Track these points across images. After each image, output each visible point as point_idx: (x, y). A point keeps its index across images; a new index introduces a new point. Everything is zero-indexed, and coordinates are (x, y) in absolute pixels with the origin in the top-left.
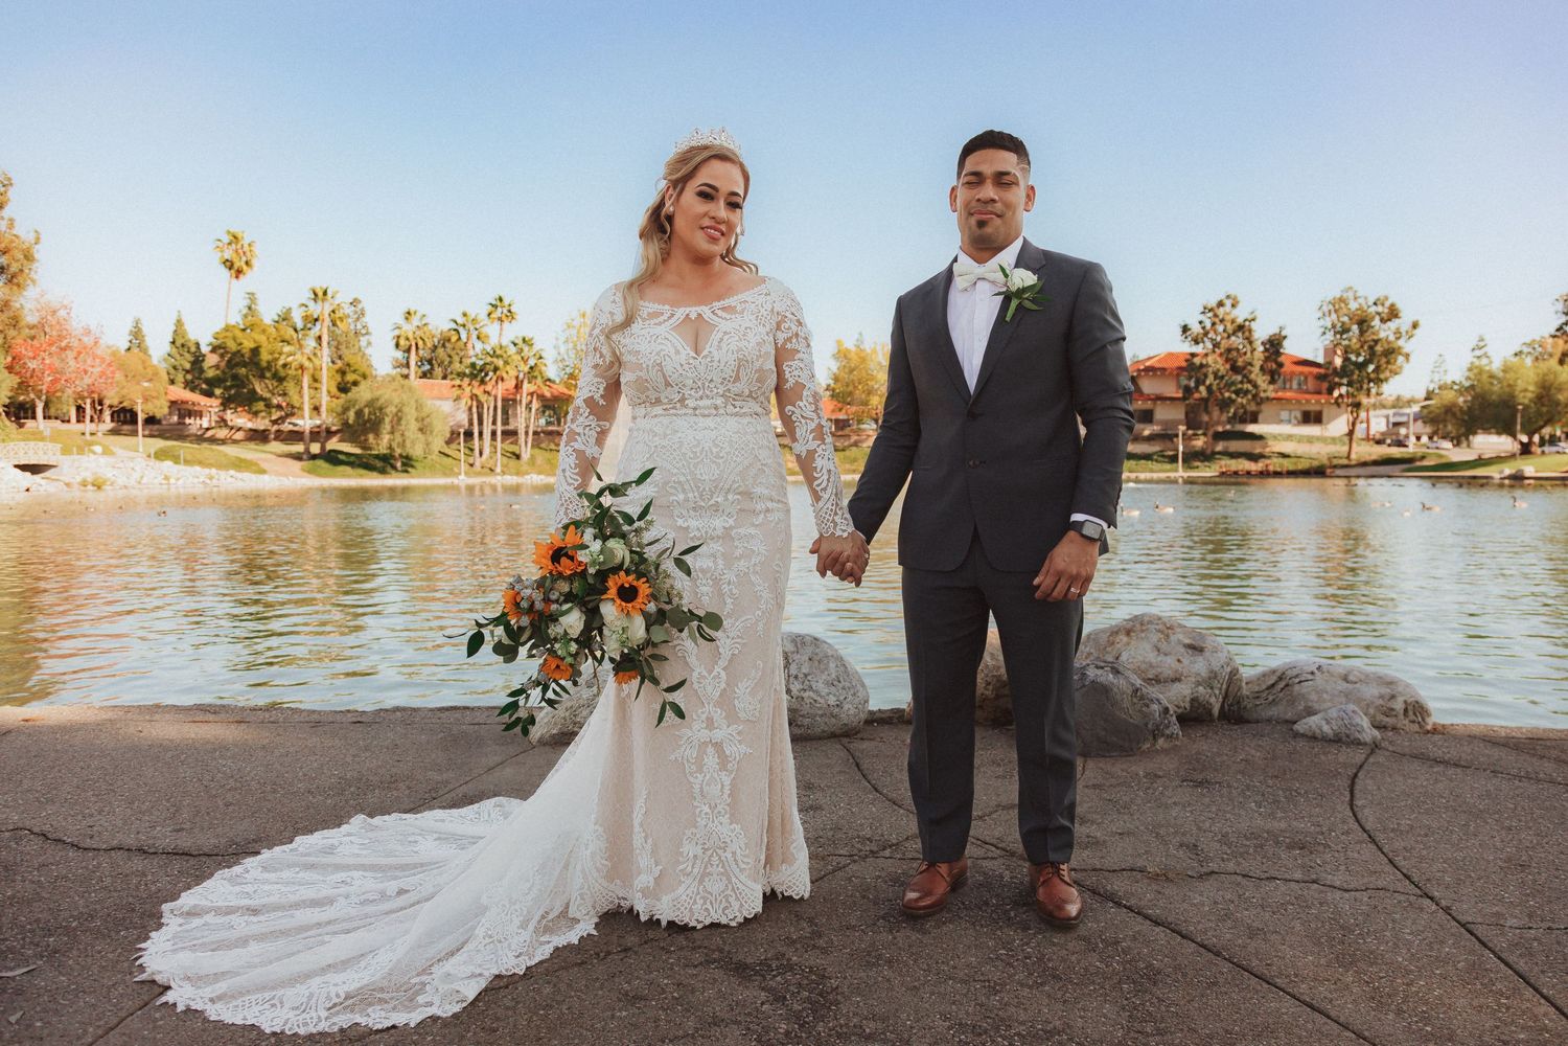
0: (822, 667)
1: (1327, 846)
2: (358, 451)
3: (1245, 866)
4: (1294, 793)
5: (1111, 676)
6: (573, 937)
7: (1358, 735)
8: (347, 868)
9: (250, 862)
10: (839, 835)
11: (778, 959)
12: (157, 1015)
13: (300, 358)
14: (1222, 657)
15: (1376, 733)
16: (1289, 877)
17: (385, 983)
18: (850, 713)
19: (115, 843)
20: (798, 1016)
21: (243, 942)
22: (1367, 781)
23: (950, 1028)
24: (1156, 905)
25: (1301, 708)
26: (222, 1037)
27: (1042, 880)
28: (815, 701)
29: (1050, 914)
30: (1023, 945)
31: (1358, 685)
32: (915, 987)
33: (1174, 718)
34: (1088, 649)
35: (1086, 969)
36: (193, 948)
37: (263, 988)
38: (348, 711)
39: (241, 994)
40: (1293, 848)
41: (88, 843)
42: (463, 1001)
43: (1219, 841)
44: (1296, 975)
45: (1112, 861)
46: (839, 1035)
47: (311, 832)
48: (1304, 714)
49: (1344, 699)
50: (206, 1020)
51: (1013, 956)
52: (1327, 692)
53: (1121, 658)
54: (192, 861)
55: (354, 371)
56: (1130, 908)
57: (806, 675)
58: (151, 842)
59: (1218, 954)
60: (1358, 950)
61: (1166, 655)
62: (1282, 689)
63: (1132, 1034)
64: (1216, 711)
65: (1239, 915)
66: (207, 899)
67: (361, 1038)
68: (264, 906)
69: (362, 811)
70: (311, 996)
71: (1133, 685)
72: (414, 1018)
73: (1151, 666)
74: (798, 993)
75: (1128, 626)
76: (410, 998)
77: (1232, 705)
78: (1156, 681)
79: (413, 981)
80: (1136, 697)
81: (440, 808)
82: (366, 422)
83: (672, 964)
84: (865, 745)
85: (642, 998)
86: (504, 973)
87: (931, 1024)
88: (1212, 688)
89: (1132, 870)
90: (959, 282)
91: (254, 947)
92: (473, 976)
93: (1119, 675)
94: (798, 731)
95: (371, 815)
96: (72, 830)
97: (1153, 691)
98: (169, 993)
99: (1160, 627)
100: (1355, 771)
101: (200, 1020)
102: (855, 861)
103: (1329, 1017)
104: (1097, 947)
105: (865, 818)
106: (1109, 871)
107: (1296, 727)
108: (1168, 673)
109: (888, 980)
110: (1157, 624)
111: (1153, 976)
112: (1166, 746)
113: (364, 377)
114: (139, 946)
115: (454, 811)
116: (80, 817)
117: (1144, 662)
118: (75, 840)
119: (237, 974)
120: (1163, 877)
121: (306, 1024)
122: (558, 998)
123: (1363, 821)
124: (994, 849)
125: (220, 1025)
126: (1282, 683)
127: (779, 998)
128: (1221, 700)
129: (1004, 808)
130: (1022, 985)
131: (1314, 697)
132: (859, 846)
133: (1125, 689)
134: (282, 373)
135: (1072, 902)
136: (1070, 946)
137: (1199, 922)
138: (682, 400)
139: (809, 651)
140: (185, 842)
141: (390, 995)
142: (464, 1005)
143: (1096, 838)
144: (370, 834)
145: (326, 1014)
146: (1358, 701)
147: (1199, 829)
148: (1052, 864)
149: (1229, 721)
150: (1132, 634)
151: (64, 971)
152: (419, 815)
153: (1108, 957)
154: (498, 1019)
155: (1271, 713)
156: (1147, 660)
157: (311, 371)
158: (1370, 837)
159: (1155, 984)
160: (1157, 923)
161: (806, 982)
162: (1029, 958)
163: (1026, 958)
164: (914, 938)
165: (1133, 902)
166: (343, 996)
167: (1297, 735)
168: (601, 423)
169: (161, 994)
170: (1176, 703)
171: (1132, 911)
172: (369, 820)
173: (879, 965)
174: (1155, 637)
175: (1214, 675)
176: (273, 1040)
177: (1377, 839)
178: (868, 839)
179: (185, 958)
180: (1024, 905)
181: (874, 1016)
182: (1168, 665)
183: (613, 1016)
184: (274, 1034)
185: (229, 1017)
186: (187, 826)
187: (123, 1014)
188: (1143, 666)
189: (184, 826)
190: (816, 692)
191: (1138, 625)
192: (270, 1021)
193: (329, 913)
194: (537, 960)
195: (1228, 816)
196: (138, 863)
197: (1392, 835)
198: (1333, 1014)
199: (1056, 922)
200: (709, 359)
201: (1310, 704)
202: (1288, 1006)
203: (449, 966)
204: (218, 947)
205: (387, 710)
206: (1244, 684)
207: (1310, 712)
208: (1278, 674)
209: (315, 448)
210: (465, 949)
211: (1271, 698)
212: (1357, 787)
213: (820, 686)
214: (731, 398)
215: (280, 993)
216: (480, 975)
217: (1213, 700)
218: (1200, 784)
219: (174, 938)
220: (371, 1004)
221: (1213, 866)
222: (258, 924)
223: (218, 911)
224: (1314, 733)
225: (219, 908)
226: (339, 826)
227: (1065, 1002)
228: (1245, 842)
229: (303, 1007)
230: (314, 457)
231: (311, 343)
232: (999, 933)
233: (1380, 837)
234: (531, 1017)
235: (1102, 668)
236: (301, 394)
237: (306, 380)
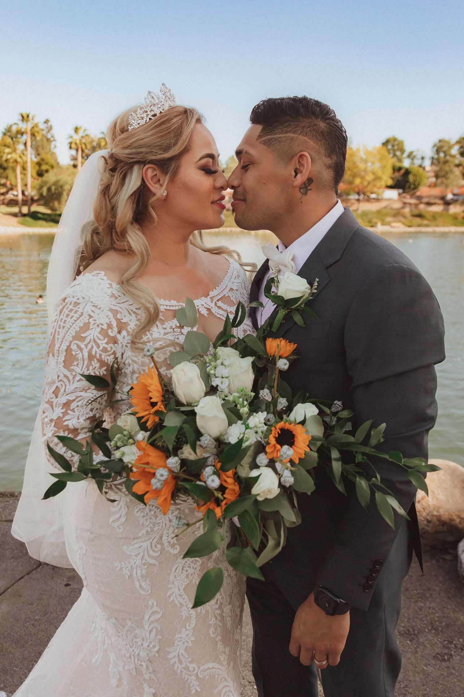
2: (48, 211)
13: (15, 156)
55: (47, 164)
82: (52, 195)
113: (52, 167)
134: (5, 165)
157: (22, 164)
209: (25, 210)
230: (24, 215)
231: (21, 147)
236: (16, 177)
237: (19, 169)
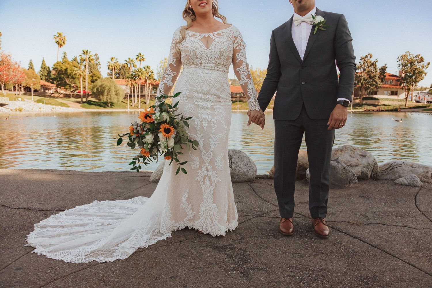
0: (242, 160)
1: (409, 216)
2: (97, 101)
3: (382, 221)
4: (396, 200)
5: (336, 163)
6: (164, 238)
7: (416, 183)
8: (92, 215)
9: (61, 213)
10: (249, 210)
11: (230, 245)
12: (31, 256)
13: (79, 72)
14: (372, 159)
15: (422, 183)
16: (397, 225)
17: (103, 249)
18: (251, 174)
19: (21, 207)
20: (237, 263)
21: (59, 236)
22: (420, 197)
23: (288, 267)
24: (354, 232)
25: (397, 175)
26: (52, 263)
27: (316, 223)
28: (240, 170)
29: (319, 234)
30: (310, 243)
31: (416, 168)
32: (275, 255)
33: (356, 177)
35: (332, 251)
36: (43, 237)
37: (65, 249)
38: (93, 172)
39: (58, 251)
40: (398, 216)
41: (12, 206)
42: (128, 255)
43: (373, 214)
44: (403, 254)
45: (338, 219)
46: (251, 269)
47: (81, 205)
48: (398, 177)
49: (411, 173)
50: (47, 258)
51: (307, 246)
52: (406, 171)
53: (339, 159)
54: (44, 212)
55: (96, 76)
56: (345, 233)
57: (237, 162)
58: (31, 207)
59: (376, 247)
60: (422, 247)
61: (353, 158)
62: (391, 170)
63: (349, 271)
64: (369, 176)
65: (382, 236)
66: (48, 223)
67: (96, 265)
68: (66, 225)
69: (97, 199)
70: (80, 252)
71: (343, 166)
72: (112, 260)
73: (349, 161)
74: (237, 256)
75: (341, 148)
76: (111, 253)
77: (374, 175)
79: (112, 249)
80: (344, 170)
81: (121, 199)
82: (99, 92)
83: (196, 246)
84: (255, 184)
85: (186, 256)
86: (141, 247)
87: (282, 266)
88: (368, 169)
89: (345, 222)
90: (295, 23)
91: (62, 237)
92: (131, 248)
93: (339, 163)
94: (234, 180)
95: (99, 201)
96: (7, 203)
97: (350, 169)
98: (35, 250)
99: (352, 149)
100: (416, 194)
101: (45, 258)
102: (254, 218)
103: (415, 267)
104: (335, 244)
105: (257, 205)
106: (337, 222)
107: (395, 181)
108: (354, 163)
109: (267, 253)
111: (355, 253)
112: (354, 186)
113: (99, 78)
114: (27, 236)
115: (126, 201)
116: (10, 199)
117: (346, 160)
118: (8, 205)
119: (57, 245)
120: (356, 224)
121: (78, 260)
122: (159, 255)
123: (420, 209)
124: (299, 215)
125: (51, 259)
126: (391, 168)
127: (231, 257)
128: (371, 172)
129: (302, 203)
130: (311, 255)
131: (401, 172)
132: (255, 213)
133: (341, 167)
134: (74, 76)
135: (327, 230)
136: (326, 244)
137: (369, 238)
138: (201, 64)
139: (238, 155)
140: (42, 207)
141: (105, 252)
142: (129, 256)
143: (332, 212)
144: (99, 206)
145: (84, 257)
146: (416, 173)
147: (366, 210)
148: (320, 218)
149: (373, 180)
150: (342, 151)
151: (3, 242)
152: (114, 201)
153: (339, 247)
154: (139, 261)
155: (387, 177)
157: (83, 76)
158: (423, 213)
159: (355, 255)
160: (355, 238)
161: (239, 252)
162: (313, 247)
163: (312, 247)
164: (274, 240)
165: (346, 231)
166: (90, 252)
167: (396, 184)
168: (174, 73)
169: (33, 250)
170: (356, 173)
171: (346, 234)
172: (99, 202)
173: (263, 248)
174: (350, 152)
175: (369, 164)
176: (67, 265)
177: (425, 214)
178: (258, 211)
179: (40, 239)
180: (311, 231)
181: (262, 263)
182: (354, 161)
183: (177, 261)
184: (68, 263)
185: (54, 257)
186: (43, 202)
187: (21, 255)
189: (42, 202)
190: (240, 167)
191: (344, 148)
192: (67, 259)
193: (86, 228)
194: (152, 244)
195: (375, 207)
196: (27, 212)
197: (430, 213)
198: (416, 266)
199: (322, 236)
200: (211, 50)
201: (400, 174)
202: (401, 262)
203: (123, 245)
204: (52, 236)
205: (105, 172)
206: (378, 168)
207: (400, 177)
208: (390, 165)
209: (84, 100)
210: (129, 239)
211: (387, 172)
212: (417, 199)
213: (242, 166)
214: (217, 65)
215: (70, 251)
216: (134, 247)
217: (368, 172)
218: (365, 197)
219: (37, 234)
220: (99, 255)
221: (371, 221)
222: (64, 231)
223: (51, 227)
224: (402, 183)
225: (52, 226)
226: (90, 204)
227: (326, 260)
228: (382, 214)
229: (77, 255)
230: (84, 102)
231: (83, 67)
232: (302, 239)
233: (426, 213)
234: (150, 261)
235: (333, 161)
236: (80, 82)
237: (81, 79)
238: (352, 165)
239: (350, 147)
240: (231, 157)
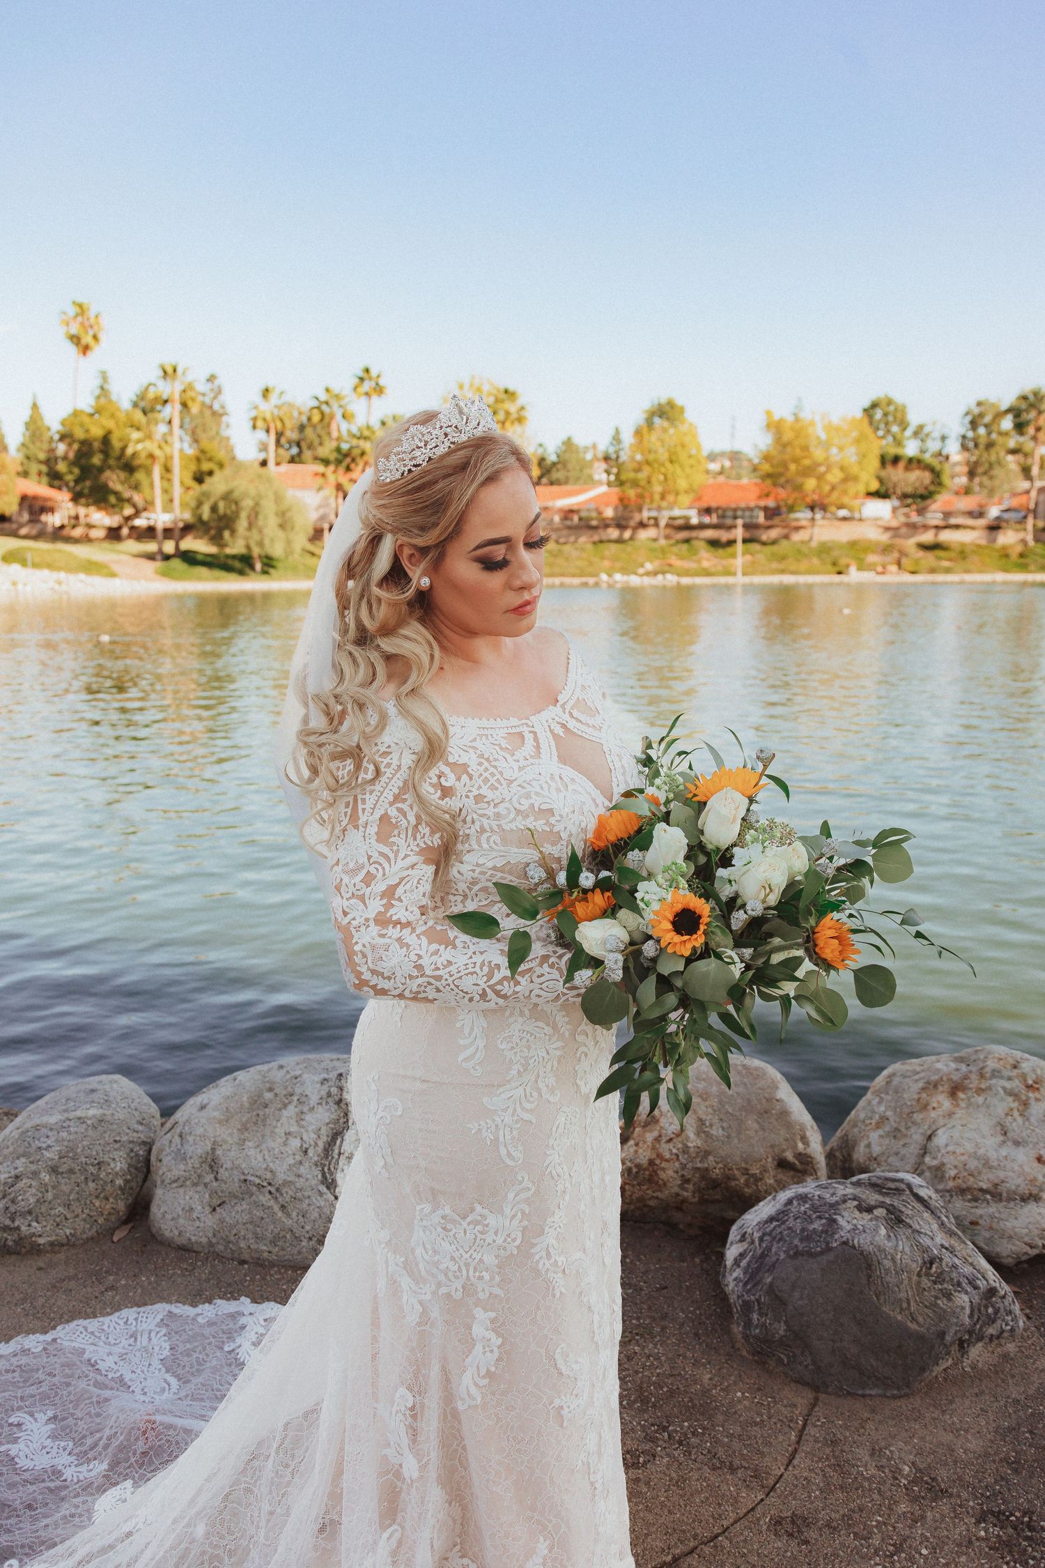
5: (883, 1231)
34: (882, 1108)
61: (1017, 1143)
71: (926, 1250)
73: (987, 1164)
75: (956, 1077)
78: (993, 1195)
80: (928, 1275)
93: (902, 1231)
99: (1016, 1084)
108: (1015, 1182)
110: (1010, 1079)
117: (975, 1156)
133: (906, 1260)
150: (961, 1095)
156: (981, 1152)
174: (1002, 1105)
182: (1018, 1167)
188: (973, 1164)
191: (974, 1077)
235: (869, 1210)
238: (1003, 1189)
239: (1006, 1073)
240: (346, 1114)
